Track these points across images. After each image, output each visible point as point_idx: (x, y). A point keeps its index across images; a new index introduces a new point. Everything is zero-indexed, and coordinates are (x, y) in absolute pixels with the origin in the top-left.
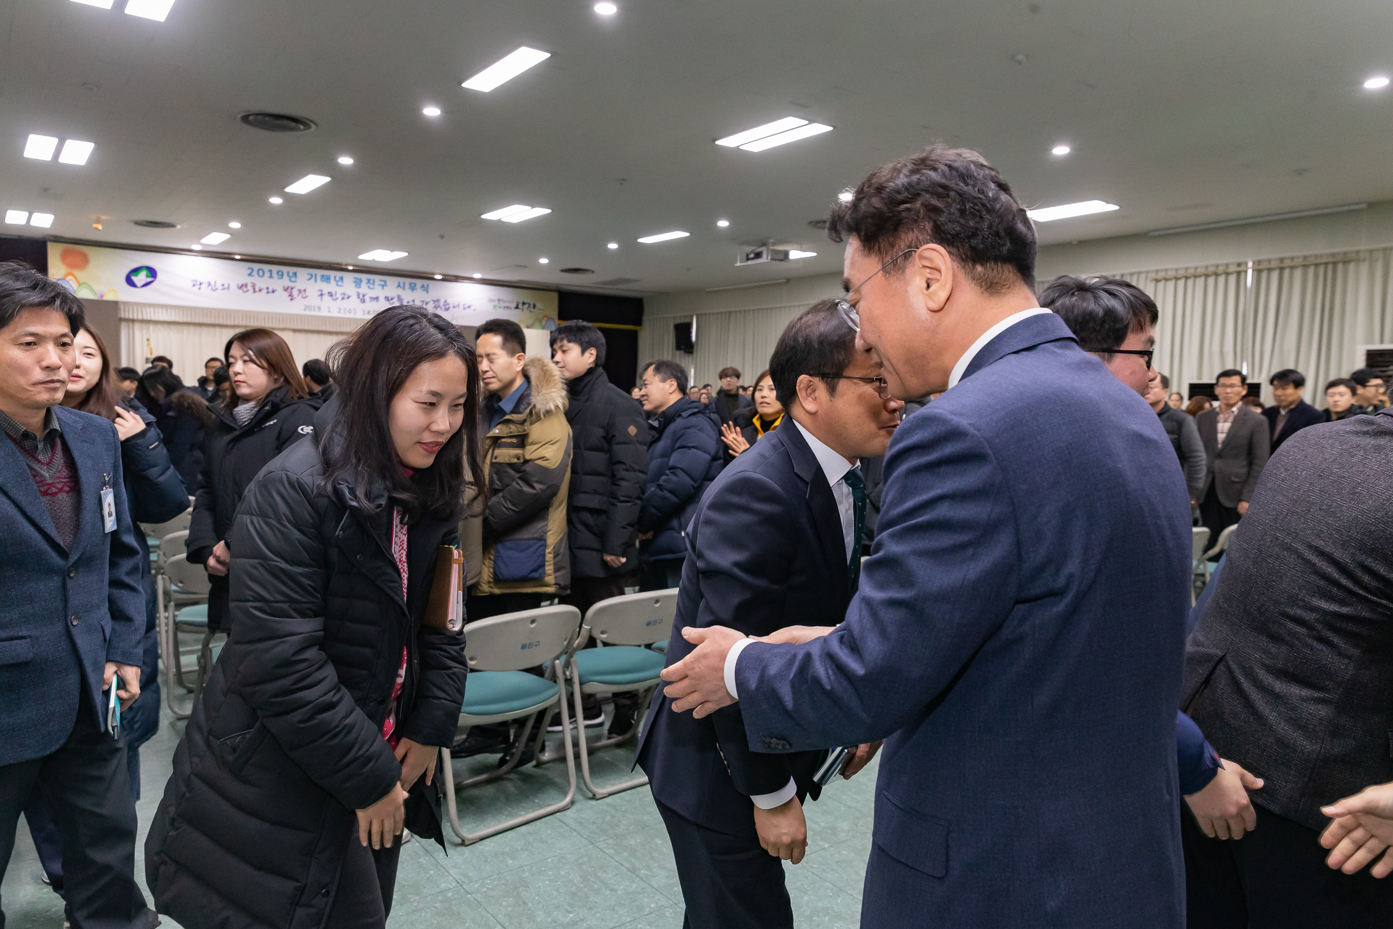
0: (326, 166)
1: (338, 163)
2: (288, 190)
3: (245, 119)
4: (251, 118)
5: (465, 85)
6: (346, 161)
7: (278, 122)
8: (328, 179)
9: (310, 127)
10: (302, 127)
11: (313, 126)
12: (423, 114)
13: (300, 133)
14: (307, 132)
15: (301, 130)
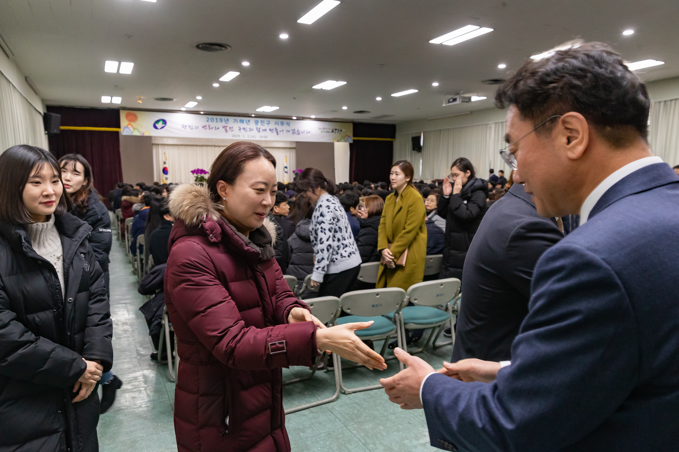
0: (237, 67)
1: (242, 65)
2: (221, 79)
3: (198, 47)
4: (200, 46)
5: (299, 21)
6: (246, 64)
7: (214, 47)
8: (237, 74)
9: (227, 48)
10: (224, 49)
11: (229, 48)
12: (279, 38)
13: (222, 52)
14: (226, 51)
15: (223, 50)
